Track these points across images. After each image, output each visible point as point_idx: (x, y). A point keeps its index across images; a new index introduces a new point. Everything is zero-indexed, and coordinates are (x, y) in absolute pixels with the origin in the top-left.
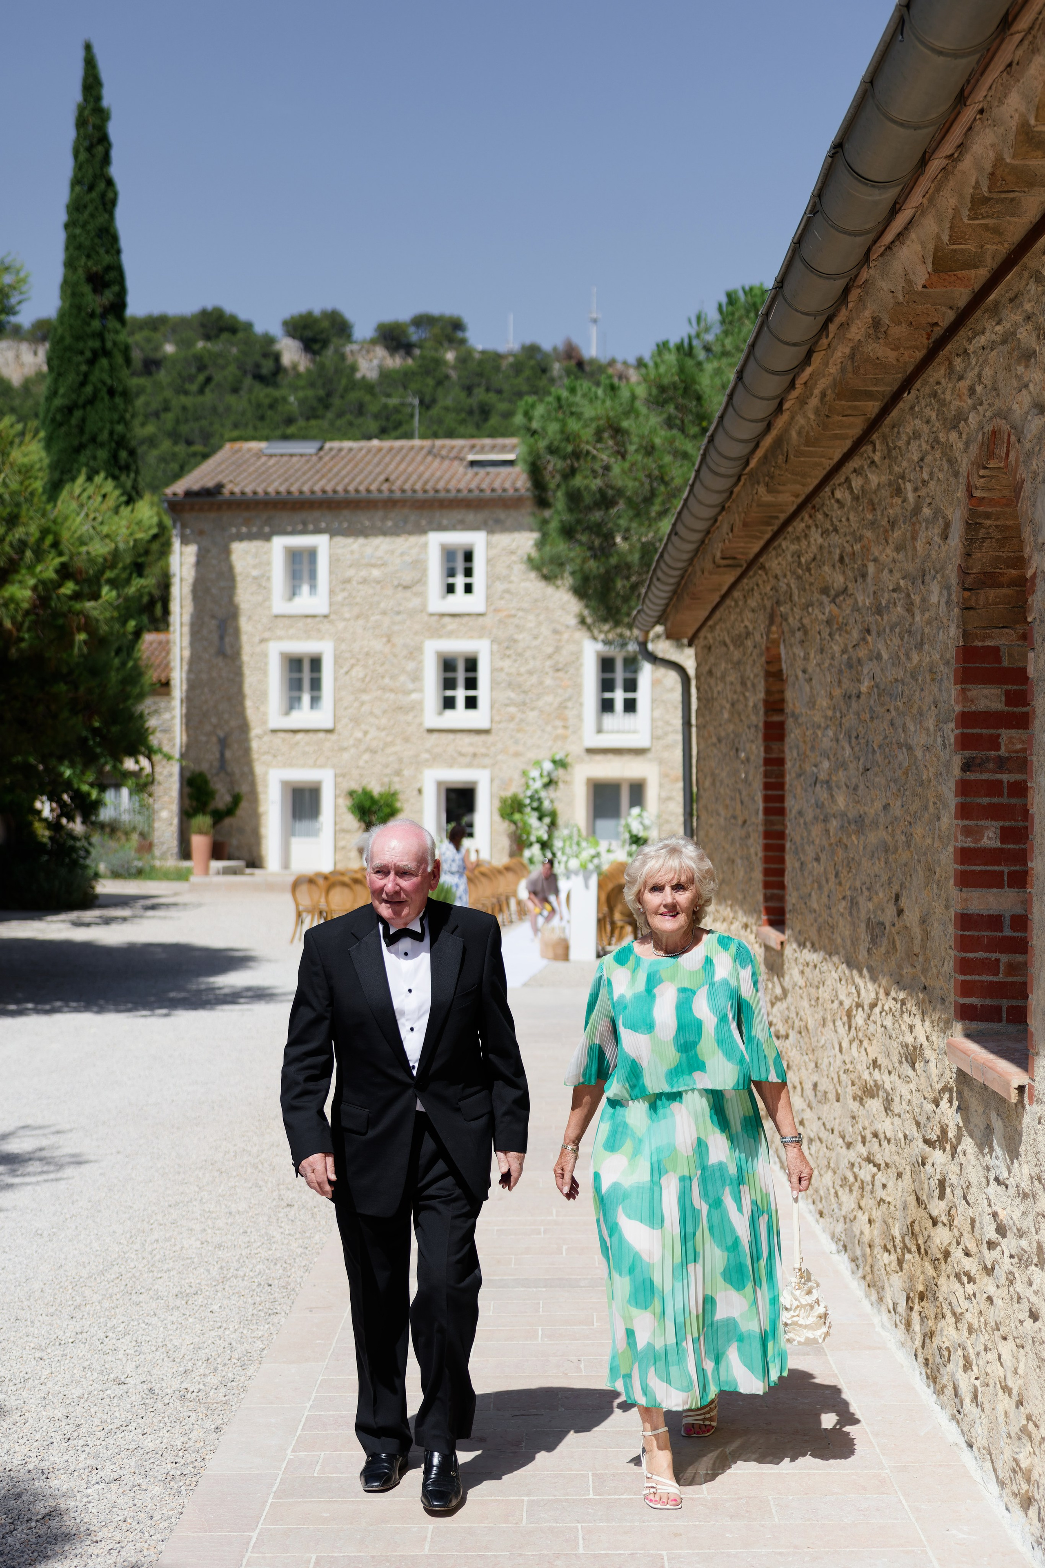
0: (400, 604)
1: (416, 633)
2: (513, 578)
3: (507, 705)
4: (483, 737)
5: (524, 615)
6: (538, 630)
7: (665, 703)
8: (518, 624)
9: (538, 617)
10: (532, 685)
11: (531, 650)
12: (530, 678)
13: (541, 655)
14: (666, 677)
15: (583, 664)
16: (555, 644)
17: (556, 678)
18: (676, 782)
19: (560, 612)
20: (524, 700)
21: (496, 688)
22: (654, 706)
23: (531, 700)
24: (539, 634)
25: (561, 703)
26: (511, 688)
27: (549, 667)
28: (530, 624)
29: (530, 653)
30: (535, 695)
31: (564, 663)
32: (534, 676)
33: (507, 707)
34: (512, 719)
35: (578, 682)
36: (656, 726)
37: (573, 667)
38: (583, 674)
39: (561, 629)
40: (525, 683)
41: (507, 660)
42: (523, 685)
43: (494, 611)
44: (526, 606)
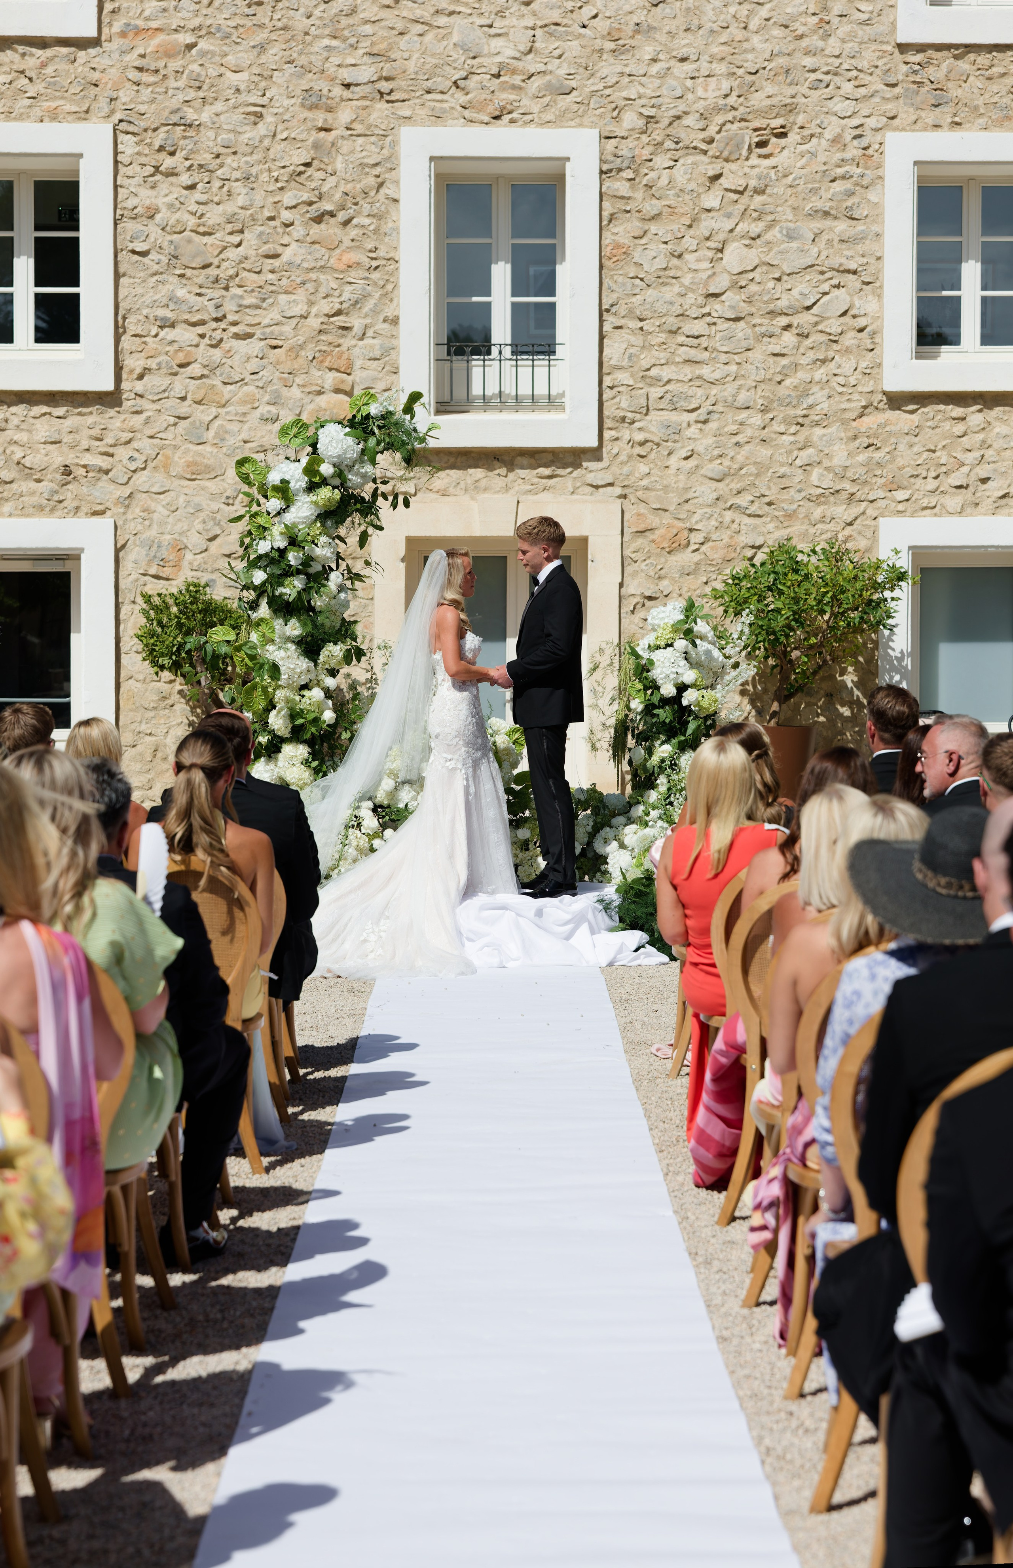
3: (168, 324)
4: (92, 417)
5: (217, 49)
6: (260, 93)
7: (641, 320)
8: (199, 75)
9: (259, 55)
10: (241, 262)
11: (239, 156)
12: (236, 239)
13: (269, 170)
14: (643, 241)
15: (396, 201)
16: (311, 139)
17: (313, 243)
18: (669, 553)
19: (326, 42)
20: (218, 307)
21: (130, 272)
22: (607, 327)
23: (240, 306)
24: (263, 106)
25: (329, 316)
26: (178, 272)
27: (294, 207)
28: (235, 78)
29: (235, 165)
30: (253, 291)
31: (338, 196)
32: (247, 235)
33: (166, 330)
34: (181, 366)
35: (381, 253)
36: (611, 388)
37: (366, 208)
38: (397, 230)
39: (331, 95)
40: (222, 256)
41: (164, 185)
42: (216, 262)
43: (123, 34)
44: (222, 19)
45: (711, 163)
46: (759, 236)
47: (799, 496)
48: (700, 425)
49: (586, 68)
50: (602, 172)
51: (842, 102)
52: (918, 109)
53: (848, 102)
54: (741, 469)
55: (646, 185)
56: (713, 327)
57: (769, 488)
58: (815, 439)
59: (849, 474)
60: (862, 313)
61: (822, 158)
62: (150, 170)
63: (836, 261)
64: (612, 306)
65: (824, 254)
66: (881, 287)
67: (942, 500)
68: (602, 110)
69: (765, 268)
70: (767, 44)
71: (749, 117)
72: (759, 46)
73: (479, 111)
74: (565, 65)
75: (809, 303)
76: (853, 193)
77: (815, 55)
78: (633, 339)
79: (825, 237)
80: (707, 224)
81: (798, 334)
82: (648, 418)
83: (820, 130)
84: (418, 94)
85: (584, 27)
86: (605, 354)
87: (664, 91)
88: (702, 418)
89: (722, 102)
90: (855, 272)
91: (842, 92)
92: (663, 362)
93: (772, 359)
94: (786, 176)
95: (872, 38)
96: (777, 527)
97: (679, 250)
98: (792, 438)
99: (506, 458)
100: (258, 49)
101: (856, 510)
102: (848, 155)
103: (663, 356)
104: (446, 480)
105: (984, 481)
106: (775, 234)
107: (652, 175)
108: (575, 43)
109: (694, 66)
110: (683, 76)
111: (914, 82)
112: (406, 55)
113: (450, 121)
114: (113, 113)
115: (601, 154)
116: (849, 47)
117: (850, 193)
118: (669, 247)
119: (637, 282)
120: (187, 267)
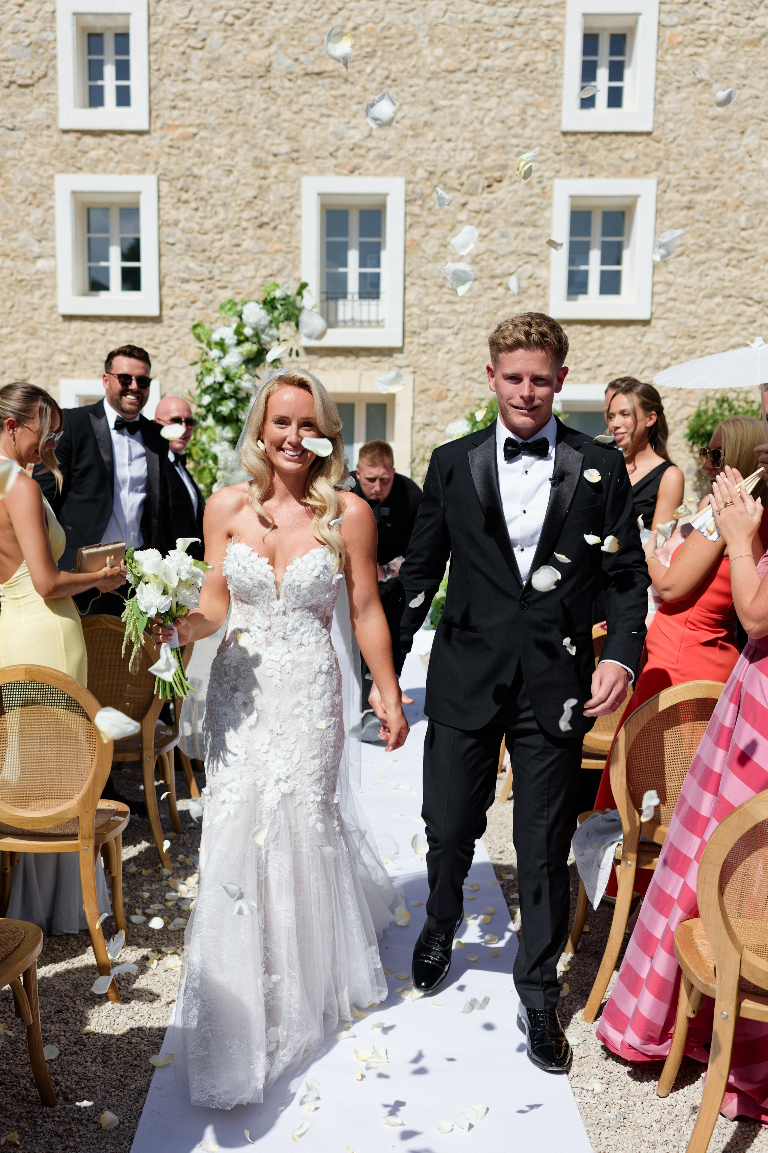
0: (13, 116)
1: (41, 163)
2: (188, 75)
3: (185, 281)
4: (148, 329)
5: (209, 136)
6: (231, 159)
7: (425, 279)
8: (200, 150)
9: (231, 139)
10: (222, 249)
11: (220, 192)
13: (236, 200)
14: (427, 238)
15: (300, 216)
16: (257, 184)
17: (259, 238)
18: (438, 401)
19: (265, 132)
20: (210, 272)
21: (167, 254)
22: (408, 284)
23: (222, 272)
24: (233, 166)
25: (266, 277)
26: (190, 253)
27: (249, 220)
28: (218, 151)
29: (219, 197)
30: (228, 264)
31: (270, 214)
32: (225, 234)
33: (185, 284)
34: (192, 303)
35: (293, 244)
36: (410, 315)
37: (285, 220)
38: (300, 232)
39: (267, 160)
40: (212, 245)
41: (183, 208)
43: (162, 128)
44: (212, 120)
45: (463, 196)
46: (487, 236)
48: (454, 336)
49: (398, 145)
50: (406, 201)
52: (571, 167)
54: (475, 358)
55: (428, 208)
60: (539, 277)
61: (520, 193)
62: (175, 200)
63: (527, 249)
64: (410, 272)
65: (520, 245)
66: (549, 263)
67: (578, 376)
68: (407, 168)
69: (489, 253)
70: (493, 132)
71: (483, 172)
72: (489, 133)
73: (343, 168)
74: (387, 144)
75: (511, 271)
76: (536, 213)
77: (518, 137)
78: (421, 290)
79: (521, 236)
81: (506, 288)
82: (428, 331)
84: (312, 159)
87: (439, 158)
88: (456, 332)
89: (468, 164)
90: (536, 255)
92: (436, 302)
93: (491, 302)
94: (501, 203)
95: (549, 128)
99: (355, 352)
100: (230, 136)
102: (534, 192)
103: (435, 299)
105: (600, 366)
106: (495, 234)
107: (432, 203)
109: (455, 144)
110: (449, 149)
111: (570, 152)
112: (305, 139)
113: (328, 174)
114: (156, 170)
115: (406, 190)
116: (537, 133)
117: (534, 213)
118: (441, 241)
119: (424, 260)
120: (194, 251)
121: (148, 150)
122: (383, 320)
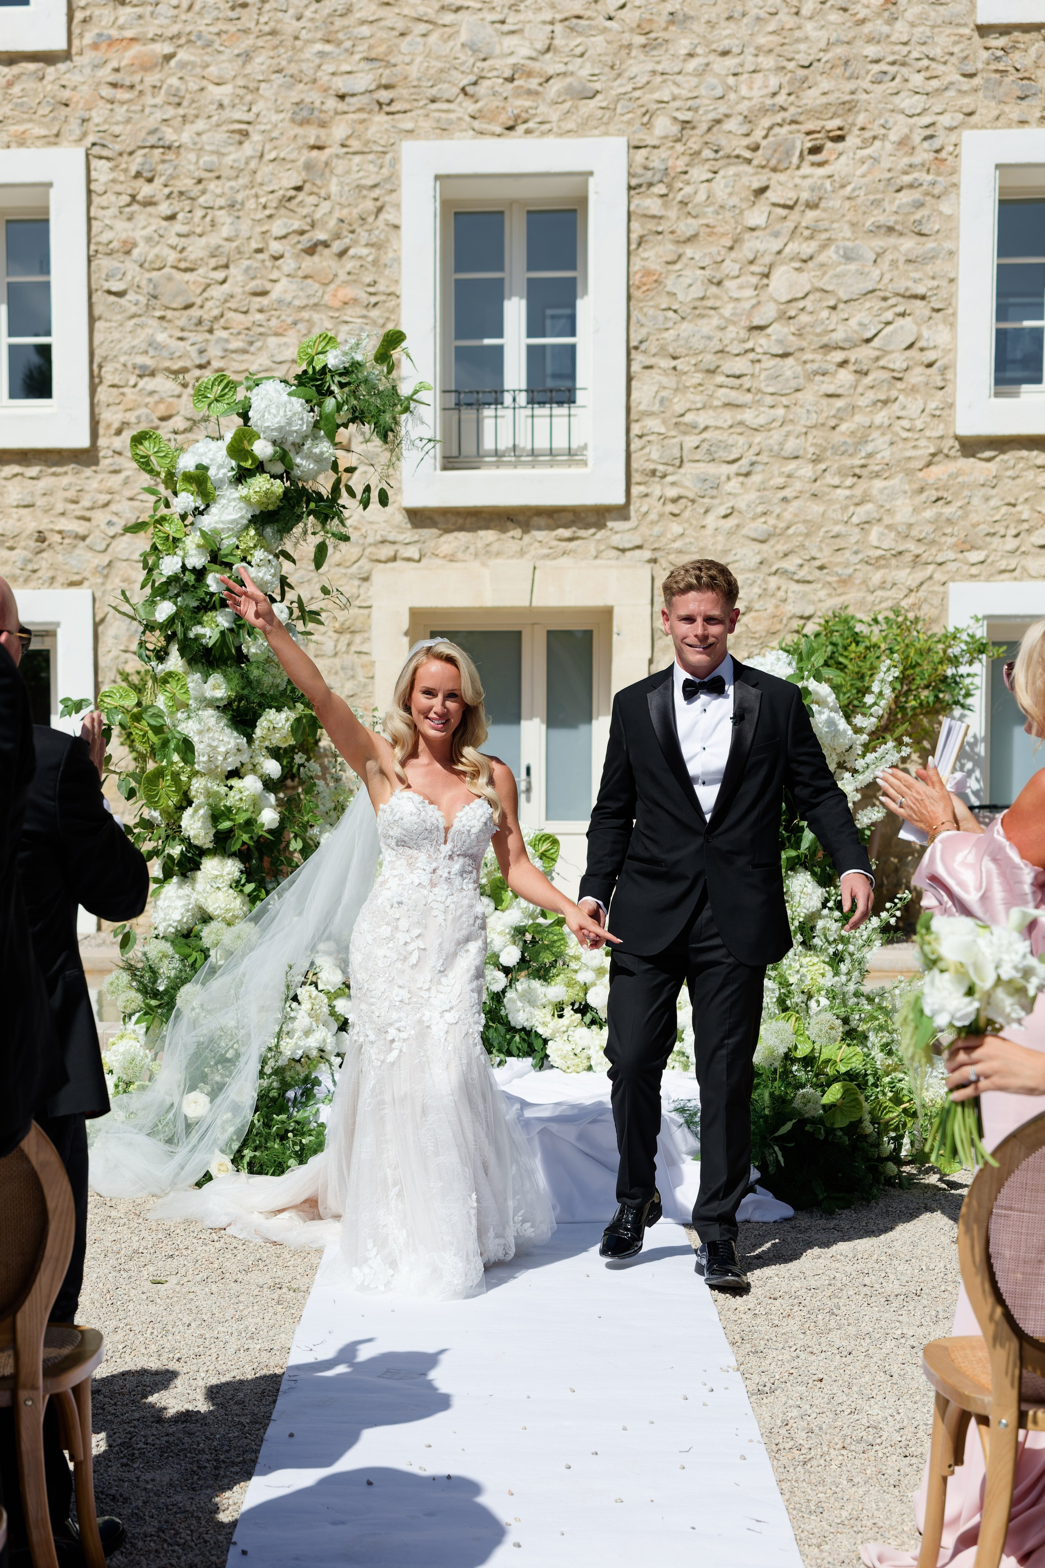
3: (147, 373)
5: (198, 60)
6: (246, 108)
7: (675, 358)
8: (178, 89)
9: (244, 64)
10: (226, 301)
11: (223, 180)
12: (220, 275)
13: (257, 196)
14: (678, 267)
15: (397, 227)
16: (303, 160)
17: (306, 277)
19: (319, 47)
20: (201, 352)
21: (106, 315)
22: (635, 367)
23: (226, 350)
24: (249, 123)
26: (158, 314)
27: (284, 237)
28: (217, 92)
29: (219, 191)
30: (239, 333)
31: (332, 223)
32: (233, 270)
33: (146, 379)
34: (163, 419)
35: (381, 287)
36: (640, 437)
37: (364, 236)
38: (397, 260)
39: (324, 108)
40: (206, 295)
41: (142, 215)
42: (199, 301)
43: (95, 46)
44: (201, 25)
45: (756, 174)
46: (811, 258)
47: (856, 559)
48: (741, 479)
49: (612, 67)
50: (630, 188)
51: (910, 97)
52: (1000, 102)
53: (917, 97)
54: (788, 528)
55: (681, 202)
56: (757, 365)
57: (821, 550)
58: (875, 492)
59: (915, 533)
60: (932, 345)
61: (886, 164)
62: (126, 199)
63: (901, 285)
64: (641, 342)
65: (887, 277)
66: (954, 314)
67: (1023, 562)
68: (630, 115)
69: (818, 295)
70: (823, 32)
71: (801, 118)
72: (814, 34)
73: (491, 121)
74: (588, 65)
75: (868, 335)
76: (922, 205)
77: (879, 42)
78: (665, 380)
79: (888, 257)
80: (751, 245)
81: (856, 372)
82: (682, 471)
83: (883, 131)
84: (421, 103)
85: (610, 18)
86: (633, 397)
87: (703, 91)
88: (744, 470)
89: (769, 102)
90: (923, 298)
91: (910, 85)
92: (699, 405)
93: (825, 401)
94: (843, 186)
95: (947, 20)
96: (830, 595)
97: (718, 276)
98: (847, 492)
99: (521, 518)
100: (243, 58)
101: (921, 574)
102: (917, 159)
103: (700, 400)
104: (455, 544)
106: (829, 254)
107: (688, 190)
108: (600, 39)
109: (737, 60)
110: (724, 72)
111: (997, 71)
112: (407, 59)
113: (457, 134)
114: (85, 134)
115: (630, 166)
116: (919, 32)
117: (920, 205)
118: (707, 273)
119: (670, 314)
120: (167, 308)
121: (66, 94)
122: (585, 447)
